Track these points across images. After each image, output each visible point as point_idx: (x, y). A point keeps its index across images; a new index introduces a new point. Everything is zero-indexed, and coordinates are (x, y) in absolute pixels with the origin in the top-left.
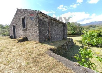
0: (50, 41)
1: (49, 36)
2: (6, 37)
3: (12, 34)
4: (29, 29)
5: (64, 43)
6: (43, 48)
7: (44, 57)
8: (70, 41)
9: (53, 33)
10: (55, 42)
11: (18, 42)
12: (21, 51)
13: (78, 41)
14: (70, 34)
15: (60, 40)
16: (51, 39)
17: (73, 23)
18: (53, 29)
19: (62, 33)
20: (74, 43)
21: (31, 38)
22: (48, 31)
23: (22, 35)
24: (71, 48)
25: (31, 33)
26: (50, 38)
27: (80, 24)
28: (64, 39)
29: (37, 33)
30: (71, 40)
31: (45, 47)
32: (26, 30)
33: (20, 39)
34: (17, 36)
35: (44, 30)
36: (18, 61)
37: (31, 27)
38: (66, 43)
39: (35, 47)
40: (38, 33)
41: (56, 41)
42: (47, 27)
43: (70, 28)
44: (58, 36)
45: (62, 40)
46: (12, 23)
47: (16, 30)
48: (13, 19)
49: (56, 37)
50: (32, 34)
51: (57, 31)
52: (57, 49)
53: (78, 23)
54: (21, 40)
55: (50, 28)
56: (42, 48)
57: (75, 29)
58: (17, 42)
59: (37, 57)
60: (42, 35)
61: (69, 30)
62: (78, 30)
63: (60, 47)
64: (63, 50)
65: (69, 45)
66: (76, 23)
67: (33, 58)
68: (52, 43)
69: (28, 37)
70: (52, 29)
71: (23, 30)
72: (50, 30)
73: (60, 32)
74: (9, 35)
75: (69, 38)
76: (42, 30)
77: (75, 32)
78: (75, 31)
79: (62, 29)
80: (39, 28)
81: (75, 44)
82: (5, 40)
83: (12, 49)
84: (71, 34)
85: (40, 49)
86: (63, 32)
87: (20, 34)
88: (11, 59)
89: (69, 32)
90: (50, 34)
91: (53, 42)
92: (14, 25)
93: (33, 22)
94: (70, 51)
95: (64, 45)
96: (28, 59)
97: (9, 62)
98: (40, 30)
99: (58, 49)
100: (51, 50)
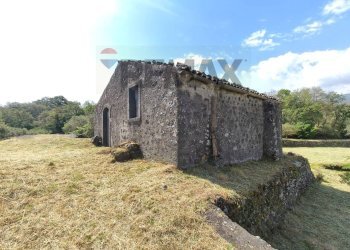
0: (214, 165)
1: (211, 147)
2: (84, 140)
3: (99, 130)
4: (147, 122)
5: (269, 178)
6: (192, 194)
7: (198, 236)
8: (294, 169)
9: (227, 135)
10: (234, 169)
11: (113, 162)
12: (123, 200)
13: (330, 168)
14: (289, 137)
15: (252, 163)
16: (219, 156)
17: (306, 91)
18: (226, 119)
19: (259, 135)
20: (316, 175)
21: (153, 152)
22: (209, 129)
23: (125, 138)
24: (302, 199)
25: (153, 134)
26: (216, 152)
27: (338, 96)
28: (269, 156)
29: (171, 135)
30: (298, 164)
31: (200, 191)
32: (139, 123)
33: (119, 150)
34: (111, 140)
35: (195, 127)
36: (115, 236)
37: (153, 116)
38: (281, 176)
39: (166, 187)
40: (175, 135)
41: (236, 165)
42: (205, 116)
43: (289, 111)
44: (244, 146)
45: (260, 160)
46: (103, 100)
47: (110, 120)
48: (107, 89)
49: (235, 148)
50: (157, 137)
51: (238, 128)
52: (244, 203)
53: (326, 90)
54: (123, 153)
55: (214, 117)
56: (187, 192)
57: (312, 116)
58: (111, 159)
59: (172, 232)
60: (188, 142)
61: (285, 121)
62: (330, 120)
63: (256, 195)
64: (268, 204)
65: (291, 185)
66: (317, 90)
67: (160, 234)
68: (222, 176)
69: (143, 147)
70: (222, 121)
71: (130, 124)
72: (215, 125)
73: (253, 132)
74: (91, 134)
75: (291, 154)
76: (190, 126)
77: (316, 128)
78: (312, 125)
79: (260, 119)
80: (179, 121)
81: (320, 178)
82: (82, 151)
83: (98, 186)
84: (295, 137)
85: (184, 198)
86: (265, 129)
87: (121, 134)
88: (95, 226)
89: (287, 127)
90: (214, 141)
91: (227, 169)
92: (108, 105)
93: (160, 100)
94: (296, 209)
95: (271, 185)
96: (145, 235)
97: (89, 237)
98: (181, 126)
99: (248, 201)
100: (221, 203)
